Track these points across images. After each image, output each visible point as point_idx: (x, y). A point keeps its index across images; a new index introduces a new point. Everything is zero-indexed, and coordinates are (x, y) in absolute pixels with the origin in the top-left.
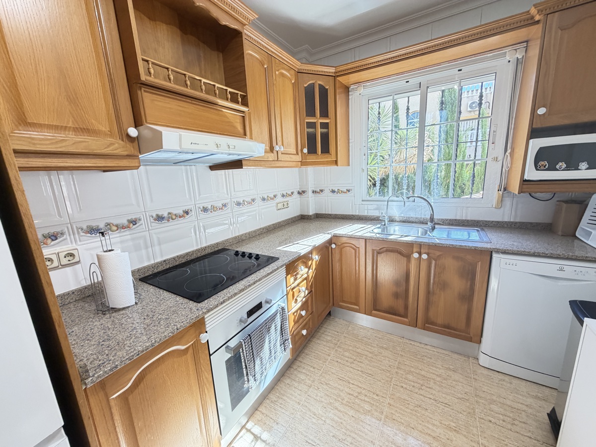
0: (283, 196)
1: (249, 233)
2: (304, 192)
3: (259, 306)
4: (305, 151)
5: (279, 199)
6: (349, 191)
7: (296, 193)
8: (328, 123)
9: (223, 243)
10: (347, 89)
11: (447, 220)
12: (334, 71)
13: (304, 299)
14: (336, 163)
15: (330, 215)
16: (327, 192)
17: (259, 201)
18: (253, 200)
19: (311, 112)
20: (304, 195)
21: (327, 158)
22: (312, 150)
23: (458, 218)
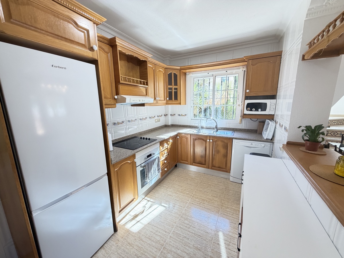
0: (158, 116)
1: (144, 131)
2: (167, 115)
3: (150, 155)
4: (168, 99)
5: (156, 118)
6: (186, 115)
7: (163, 115)
8: (177, 88)
9: (135, 134)
10: (185, 74)
11: (223, 128)
12: (180, 68)
13: (166, 157)
14: (180, 104)
15: (178, 125)
16: (177, 115)
17: (148, 119)
18: (146, 118)
19: (170, 84)
20: (167, 116)
21: (176, 102)
22: (170, 98)
23: (227, 127)
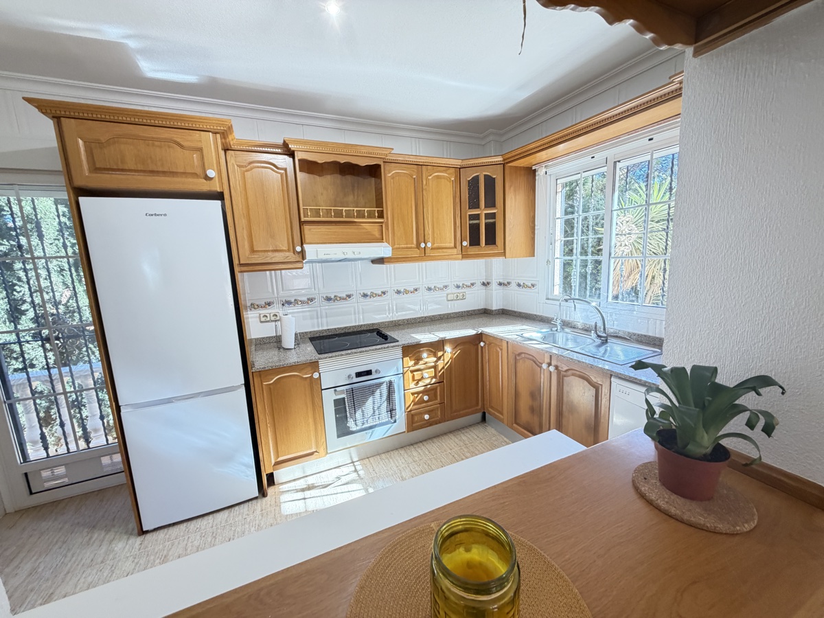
0: (458, 287)
2: (488, 283)
3: (369, 373)
4: (465, 243)
5: (452, 290)
6: (533, 286)
7: (478, 284)
8: (495, 213)
9: (378, 324)
12: (501, 159)
13: (429, 386)
14: (504, 254)
16: (514, 285)
17: (423, 291)
18: (416, 290)
19: (474, 203)
20: (489, 287)
21: (492, 250)
22: (475, 241)
